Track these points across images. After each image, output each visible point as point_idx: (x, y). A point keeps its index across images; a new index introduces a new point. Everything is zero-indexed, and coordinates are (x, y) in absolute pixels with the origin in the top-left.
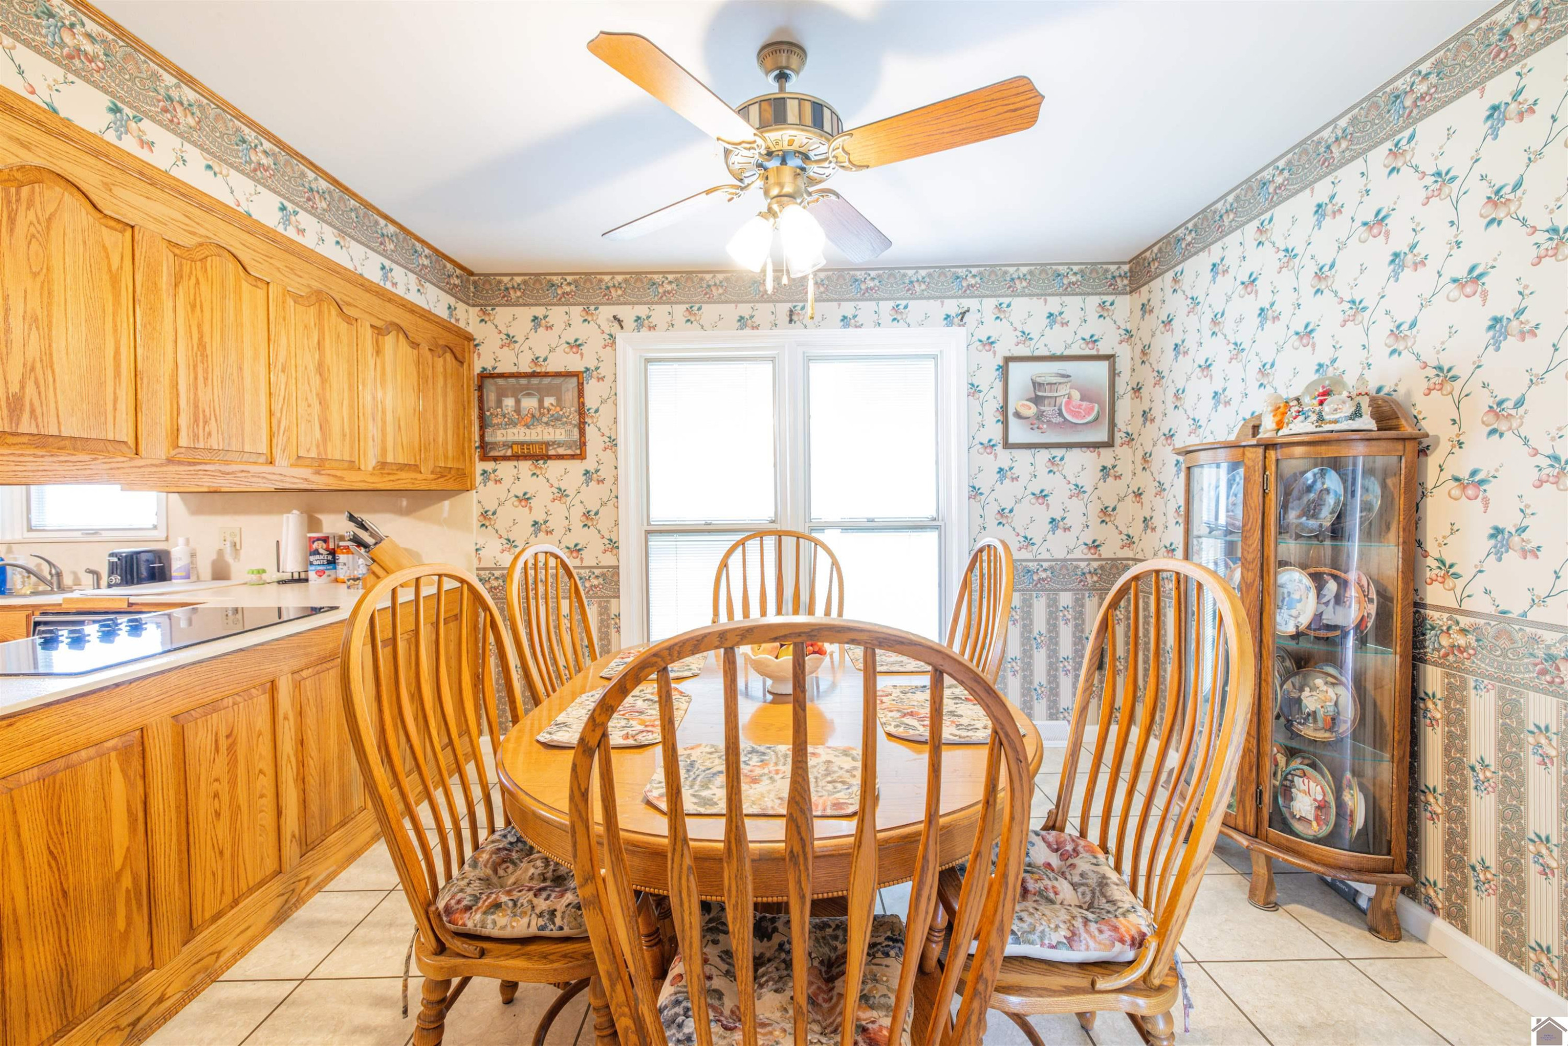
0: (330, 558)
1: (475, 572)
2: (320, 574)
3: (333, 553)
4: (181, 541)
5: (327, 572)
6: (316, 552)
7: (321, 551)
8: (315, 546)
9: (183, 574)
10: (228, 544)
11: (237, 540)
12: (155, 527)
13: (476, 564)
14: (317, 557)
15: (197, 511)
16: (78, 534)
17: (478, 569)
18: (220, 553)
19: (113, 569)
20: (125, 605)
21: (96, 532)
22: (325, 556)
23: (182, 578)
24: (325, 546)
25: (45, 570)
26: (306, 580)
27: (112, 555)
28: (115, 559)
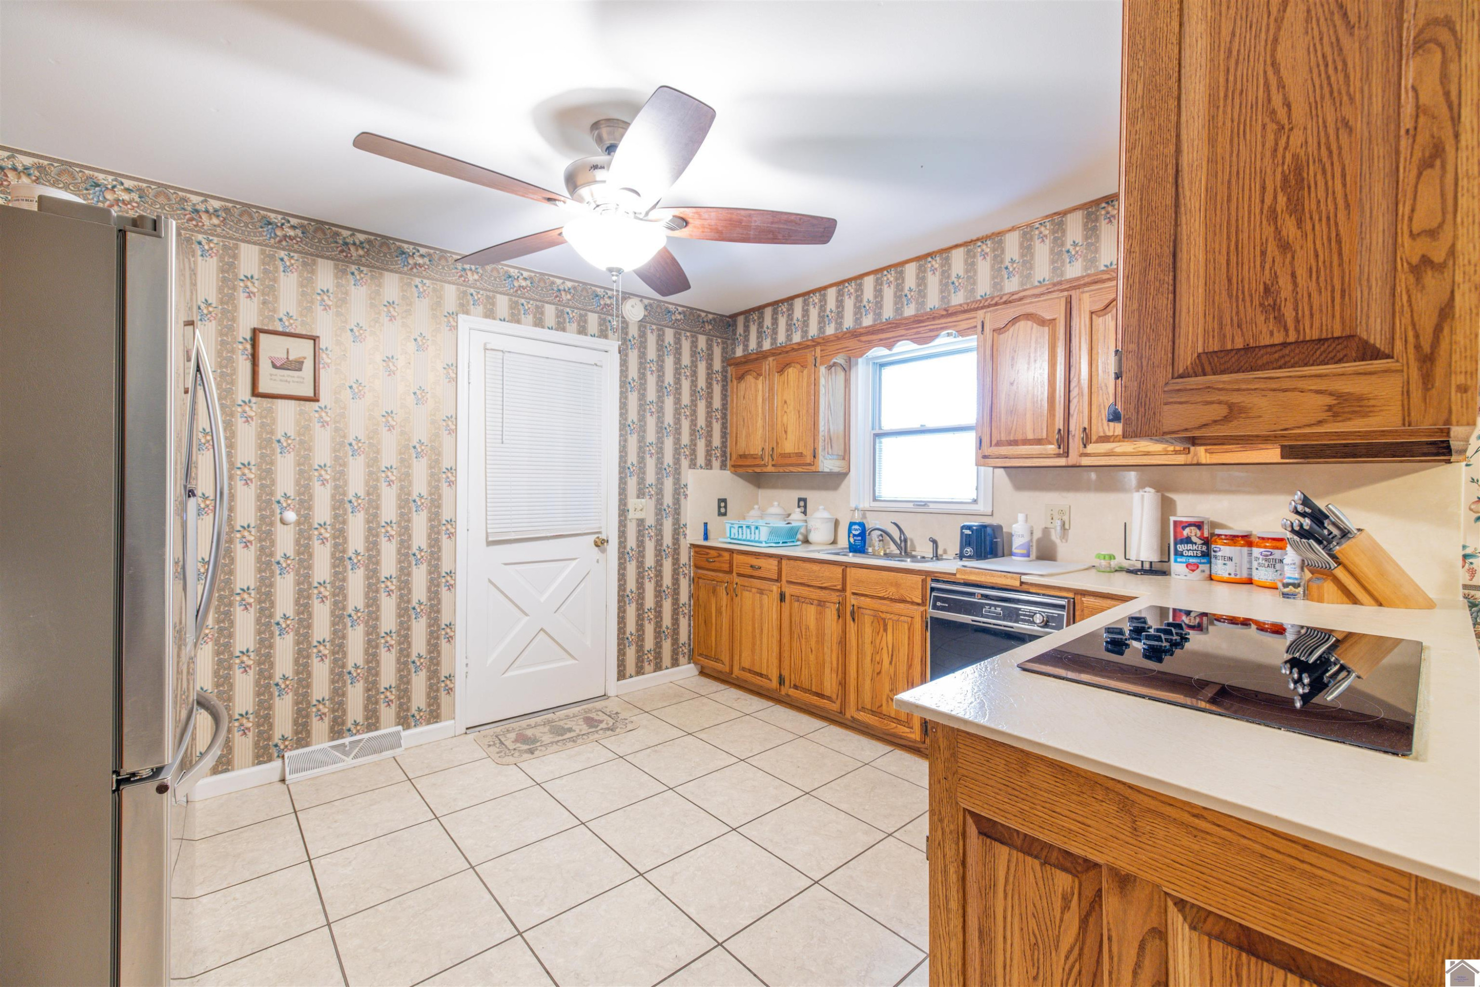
0: (1204, 548)
1: (1461, 591)
2: (1192, 567)
3: (1207, 542)
4: (1021, 517)
5: (1201, 567)
6: (1188, 540)
7: (1194, 539)
8: (1186, 532)
9: (1024, 552)
10: (1058, 523)
11: (1066, 518)
12: (975, 501)
13: (1463, 577)
14: (1190, 546)
15: (1019, 486)
16: (911, 505)
17: (1465, 587)
18: (1046, 531)
19: (966, 541)
20: (1017, 584)
21: (925, 504)
22: (1198, 546)
23: (1023, 555)
24: (1199, 533)
25: (896, 534)
26: (1165, 573)
27: (963, 528)
28: (968, 532)
